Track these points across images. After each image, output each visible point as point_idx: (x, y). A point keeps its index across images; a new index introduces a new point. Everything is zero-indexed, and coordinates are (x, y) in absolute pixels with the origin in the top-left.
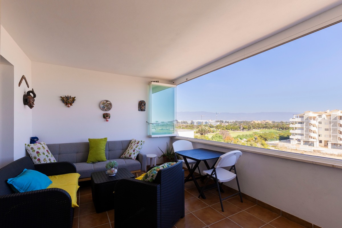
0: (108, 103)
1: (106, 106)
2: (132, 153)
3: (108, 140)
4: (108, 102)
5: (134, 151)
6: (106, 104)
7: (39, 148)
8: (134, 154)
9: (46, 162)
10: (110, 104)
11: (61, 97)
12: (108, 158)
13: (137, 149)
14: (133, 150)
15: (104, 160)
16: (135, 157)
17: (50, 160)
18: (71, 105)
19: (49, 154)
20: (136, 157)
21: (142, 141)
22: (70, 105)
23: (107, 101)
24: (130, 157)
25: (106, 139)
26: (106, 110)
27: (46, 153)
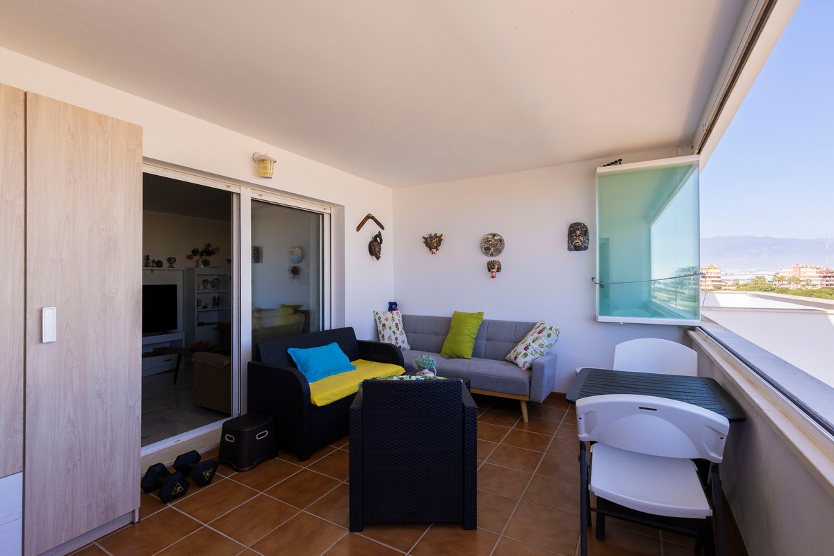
0: (496, 240)
1: (492, 245)
2: (521, 352)
3: (485, 317)
4: (496, 238)
5: (526, 348)
6: (493, 241)
7: (387, 319)
8: (526, 355)
9: (389, 342)
10: (501, 241)
11: (424, 237)
12: (476, 354)
13: (535, 345)
14: (525, 345)
15: (466, 356)
16: (525, 362)
17: (396, 339)
18: (437, 250)
19: (398, 329)
20: (527, 365)
21: (550, 329)
22: (434, 250)
23: (494, 235)
24: (515, 362)
25: (480, 314)
26: (492, 255)
27: (394, 328)
